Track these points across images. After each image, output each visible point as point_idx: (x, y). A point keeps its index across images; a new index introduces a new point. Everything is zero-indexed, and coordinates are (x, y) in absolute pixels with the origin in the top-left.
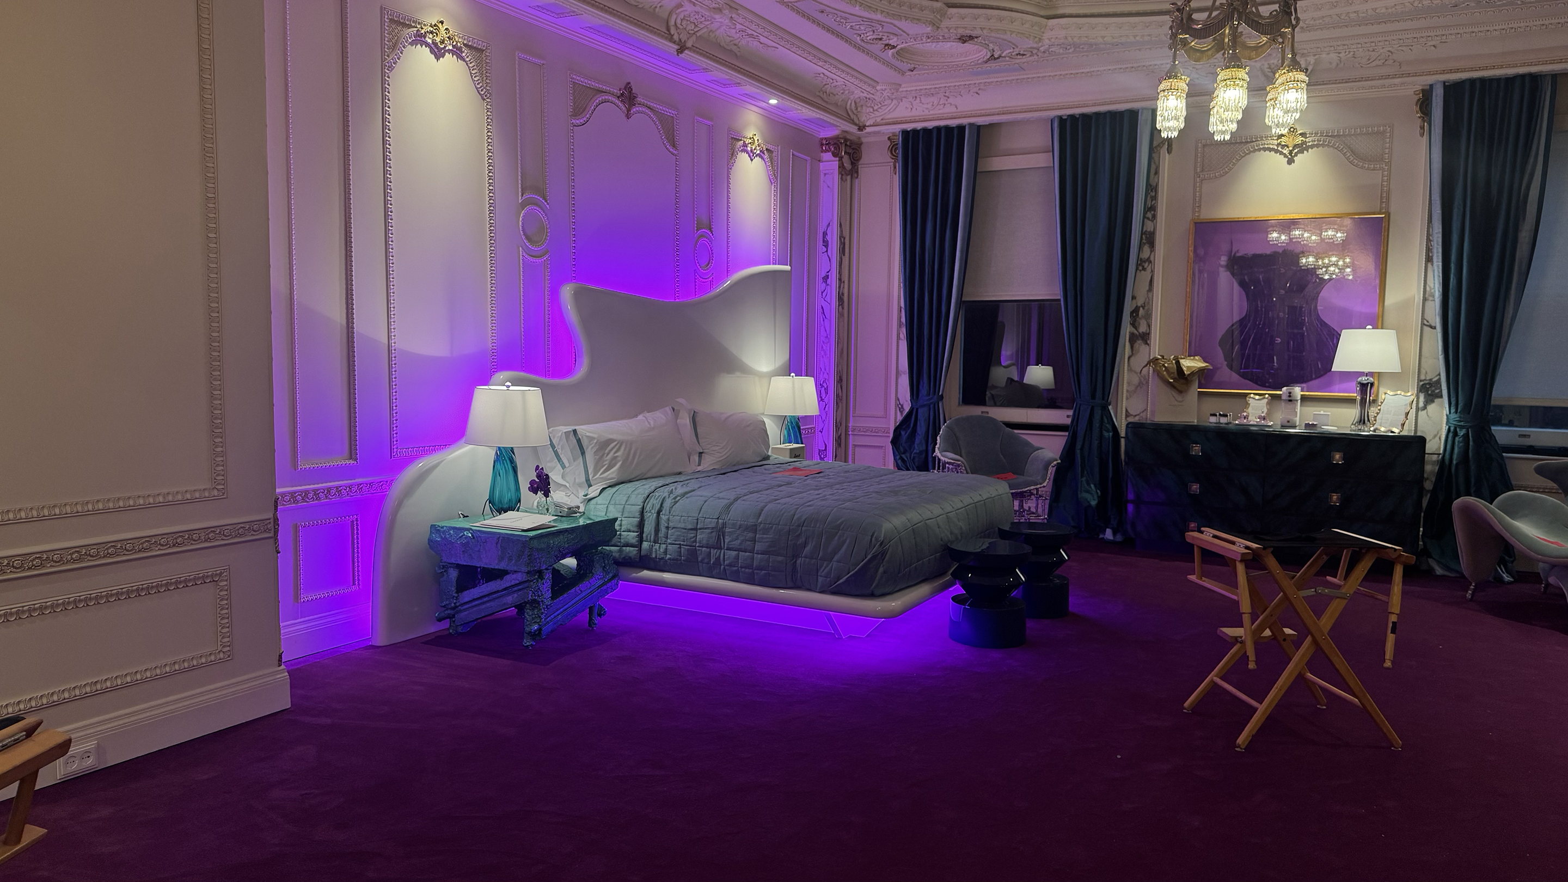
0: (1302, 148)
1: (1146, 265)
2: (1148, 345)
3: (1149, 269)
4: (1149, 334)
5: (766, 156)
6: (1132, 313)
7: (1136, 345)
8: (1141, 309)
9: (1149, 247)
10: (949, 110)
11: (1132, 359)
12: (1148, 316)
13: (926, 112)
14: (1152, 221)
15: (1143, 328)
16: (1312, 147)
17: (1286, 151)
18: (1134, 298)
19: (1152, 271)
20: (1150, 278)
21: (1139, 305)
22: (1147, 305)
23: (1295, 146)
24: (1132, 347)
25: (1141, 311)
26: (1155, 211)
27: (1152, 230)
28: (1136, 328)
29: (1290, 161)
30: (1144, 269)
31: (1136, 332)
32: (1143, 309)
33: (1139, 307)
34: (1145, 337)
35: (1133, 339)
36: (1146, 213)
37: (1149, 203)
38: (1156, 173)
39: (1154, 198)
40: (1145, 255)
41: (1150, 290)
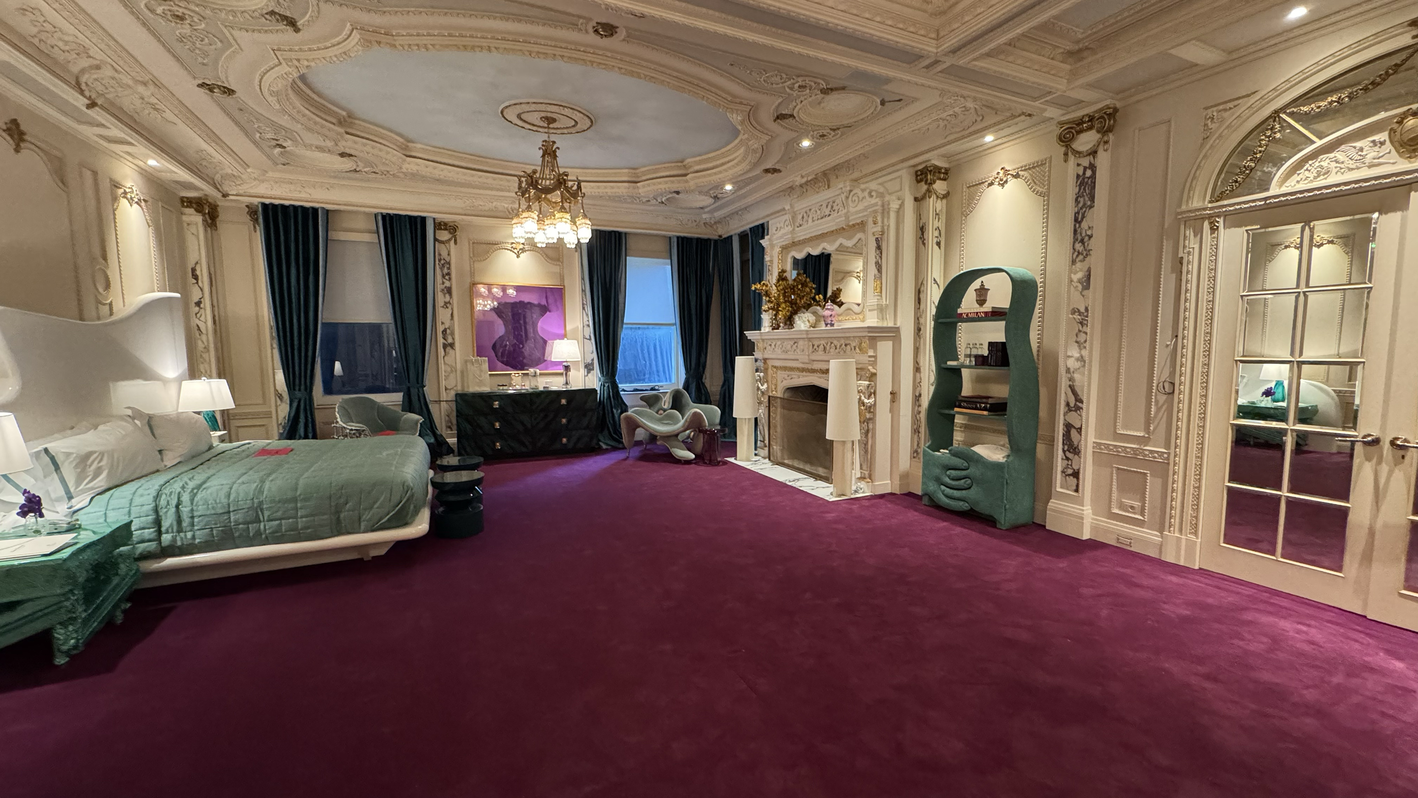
0: (523, 250)
1: (448, 305)
2: (454, 349)
3: (450, 308)
4: (454, 343)
5: (143, 204)
6: (443, 332)
7: (447, 350)
8: (448, 329)
9: (449, 295)
10: (303, 195)
11: (446, 358)
12: (452, 334)
13: (284, 194)
14: (449, 281)
15: (450, 340)
16: (528, 250)
17: (516, 251)
18: (443, 323)
19: (452, 309)
20: (451, 313)
21: (447, 327)
22: (451, 328)
23: (520, 249)
24: (445, 351)
25: (448, 331)
26: (450, 276)
27: (449, 286)
28: (446, 340)
29: (518, 256)
30: (447, 307)
31: (446, 342)
34: (452, 345)
35: (445, 346)
36: (443, 277)
37: (446, 271)
38: (449, 255)
39: (449, 268)
40: (447, 300)
41: (452, 319)
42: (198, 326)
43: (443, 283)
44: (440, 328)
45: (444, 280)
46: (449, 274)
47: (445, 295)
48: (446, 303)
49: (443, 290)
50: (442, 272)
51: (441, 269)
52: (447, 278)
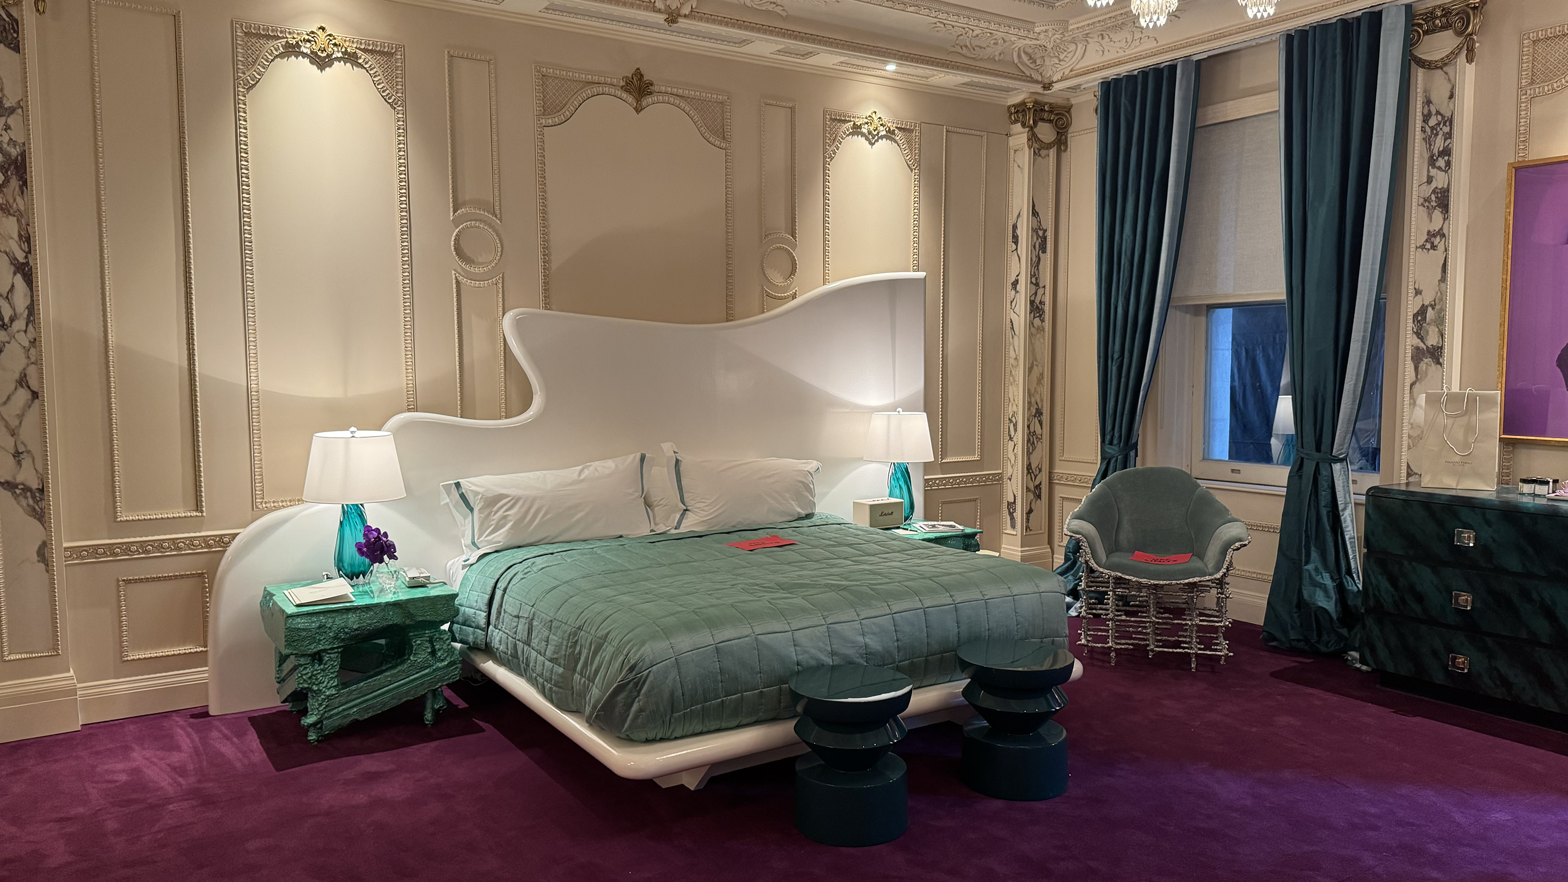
1: (1437, 241)
2: (1441, 364)
3: (1441, 247)
4: (1441, 348)
5: (899, 136)
6: (1415, 316)
7: (1423, 366)
8: (1430, 309)
9: (1442, 212)
10: (1148, 45)
11: (1416, 388)
12: (1440, 321)
13: (1122, 53)
14: (1446, 172)
15: (1432, 340)
18: (1418, 292)
19: (1447, 251)
20: (1443, 262)
21: (1426, 303)
22: (1439, 304)
24: (1416, 368)
25: (1430, 313)
26: (1449, 156)
27: (1446, 186)
28: (1422, 339)
30: (1434, 247)
31: (1422, 345)
32: (1433, 309)
33: (1427, 307)
34: (1436, 354)
35: (1418, 356)
36: (1432, 162)
37: (1439, 143)
38: (1452, 96)
39: (1449, 136)
40: (1436, 225)
41: (1443, 279)
42: (1011, 322)
43: (1430, 180)
44: (1410, 306)
45: (1433, 172)
46: (1446, 152)
47: (1430, 210)
48: (1431, 235)
49: (1427, 200)
50: (1430, 149)
51: (1428, 141)
52: (1441, 163)
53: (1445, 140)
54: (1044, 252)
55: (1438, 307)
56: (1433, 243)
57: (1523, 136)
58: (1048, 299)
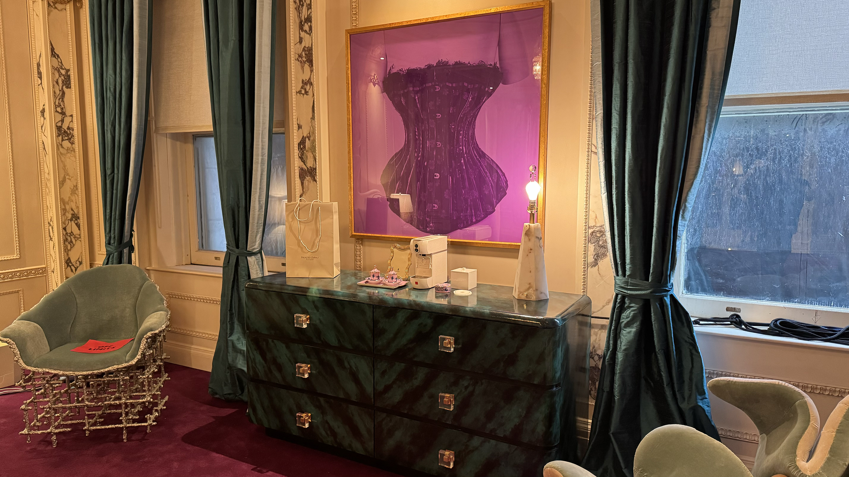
1: (308, 87)
2: (316, 181)
3: (310, 93)
4: (315, 169)
6: (299, 145)
7: (306, 182)
8: (307, 139)
9: (309, 66)
12: (313, 149)
14: (310, 34)
15: (310, 163)
18: (300, 127)
19: (314, 95)
20: (312, 104)
21: (305, 135)
22: (312, 136)
24: (302, 184)
25: (308, 143)
26: (311, 22)
27: (310, 46)
28: (304, 162)
30: (306, 93)
31: (304, 167)
32: (309, 139)
33: (305, 138)
34: (312, 173)
35: (302, 175)
36: (301, 27)
37: (305, 13)
39: (309, 7)
40: (306, 77)
41: (313, 118)
42: (43, 143)
43: (301, 40)
44: (295, 138)
45: (303, 34)
46: (309, 19)
47: (302, 63)
48: (304, 83)
49: (300, 56)
50: (299, 17)
51: (298, 10)
52: (306, 27)
53: (308, 10)
54: (69, 87)
55: (311, 138)
56: (305, 90)
57: (355, 11)
58: (76, 126)
